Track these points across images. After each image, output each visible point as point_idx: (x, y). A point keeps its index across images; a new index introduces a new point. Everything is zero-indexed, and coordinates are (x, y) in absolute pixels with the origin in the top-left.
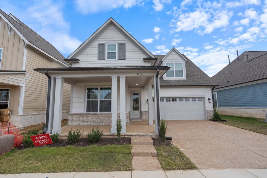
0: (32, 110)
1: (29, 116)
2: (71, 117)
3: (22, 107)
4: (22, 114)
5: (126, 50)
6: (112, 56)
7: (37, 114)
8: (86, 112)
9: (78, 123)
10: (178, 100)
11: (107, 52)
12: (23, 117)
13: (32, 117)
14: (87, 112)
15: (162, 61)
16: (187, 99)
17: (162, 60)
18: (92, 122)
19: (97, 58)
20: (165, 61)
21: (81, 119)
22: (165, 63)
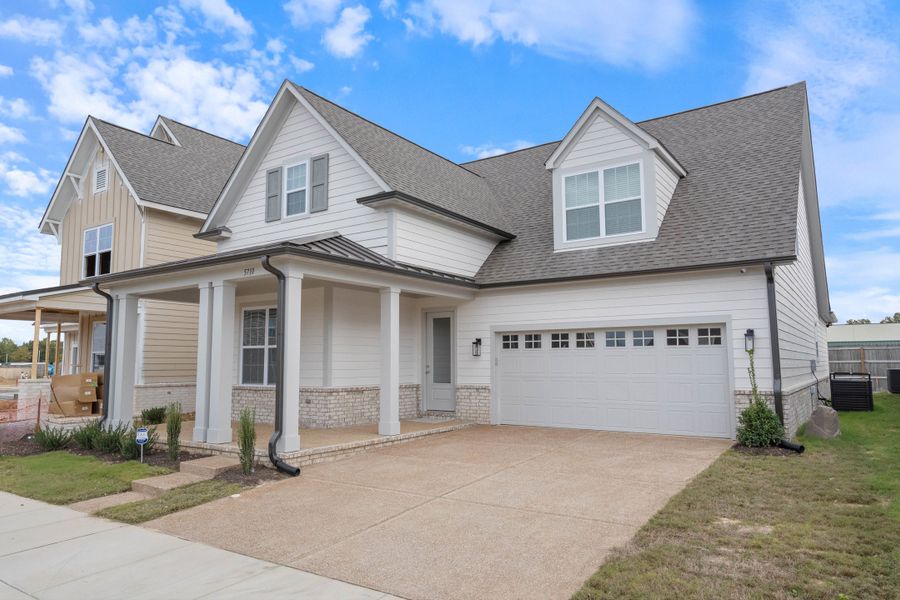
0: (170, 373)
1: (160, 390)
3: (141, 366)
4: (141, 383)
5: (332, 178)
6: (295, 203)
7: (187, 386)
8: (241, 384)
10: (600, 340)
11: (285, 192)
12: (143, 391)
13: (169, 393)
14: (244, 382)
16: (644, 336)
19: (263, 217)
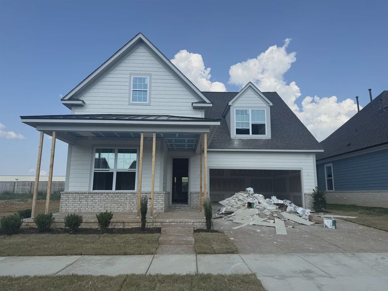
2: (66, 198)
9: (77, 209)
11: (131, 89)
14: (93, 189)
15: (230, 106)
17: (229, 104)
18: (103, 207)
20: (235, 105)
21: (84, 202)
22: (235, 110)
